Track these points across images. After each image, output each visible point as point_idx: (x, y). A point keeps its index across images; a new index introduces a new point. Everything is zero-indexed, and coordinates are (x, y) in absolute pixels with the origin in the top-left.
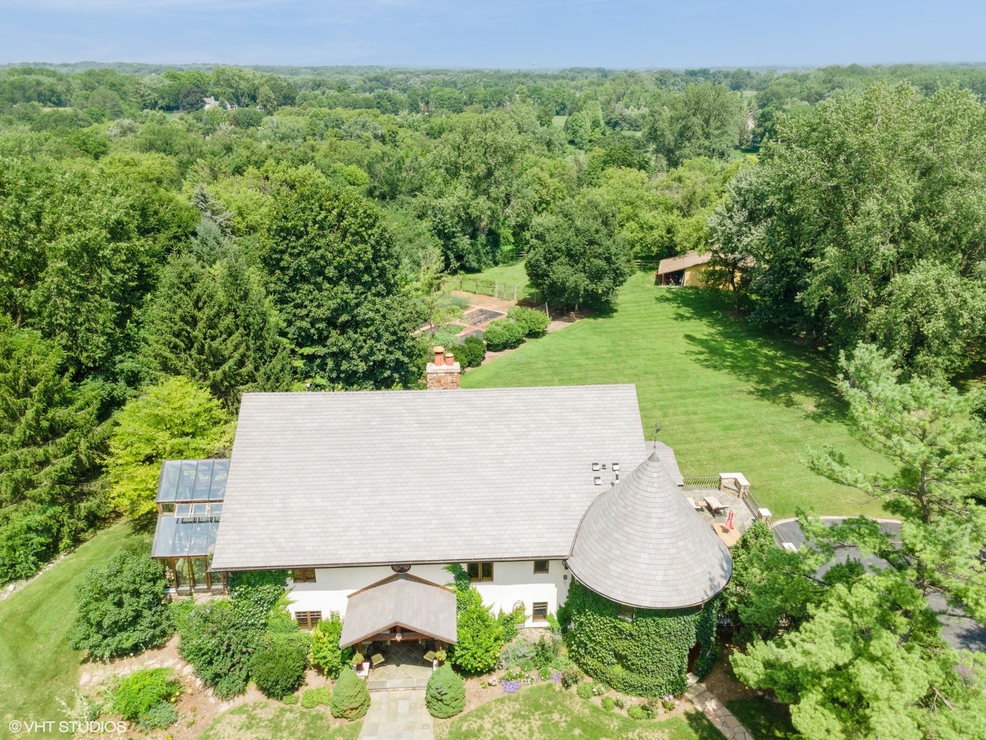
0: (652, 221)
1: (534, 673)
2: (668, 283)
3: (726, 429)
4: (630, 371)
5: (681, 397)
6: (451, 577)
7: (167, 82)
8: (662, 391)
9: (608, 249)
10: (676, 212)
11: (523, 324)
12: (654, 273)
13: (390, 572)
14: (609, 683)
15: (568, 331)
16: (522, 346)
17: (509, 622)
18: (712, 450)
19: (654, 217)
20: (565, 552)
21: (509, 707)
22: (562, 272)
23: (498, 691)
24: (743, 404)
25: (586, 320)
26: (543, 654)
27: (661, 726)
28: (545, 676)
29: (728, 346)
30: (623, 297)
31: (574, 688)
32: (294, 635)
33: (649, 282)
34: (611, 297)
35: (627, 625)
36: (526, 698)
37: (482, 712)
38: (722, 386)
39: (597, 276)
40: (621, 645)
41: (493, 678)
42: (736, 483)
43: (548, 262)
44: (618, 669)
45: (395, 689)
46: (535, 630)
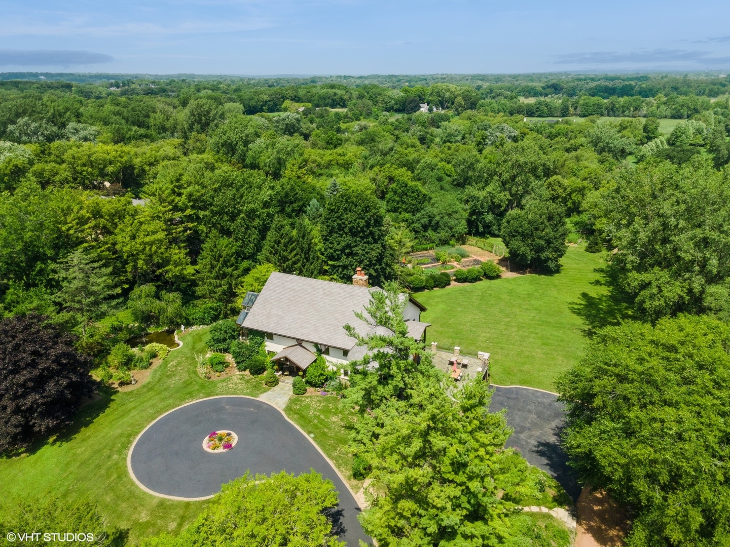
1: (334, 393)
6: (315, 350)
7: (402, 94)
13: (296, 342)
15: (515, 279)
16: (478, 283)
17: (335, 373)
20: (350, 348)
23: (319, 394)
26: (340, 387)
28: (337, 394)
36: (326, 398)
41: (320, 389)
45: (287, 383)
46: (343, 379)
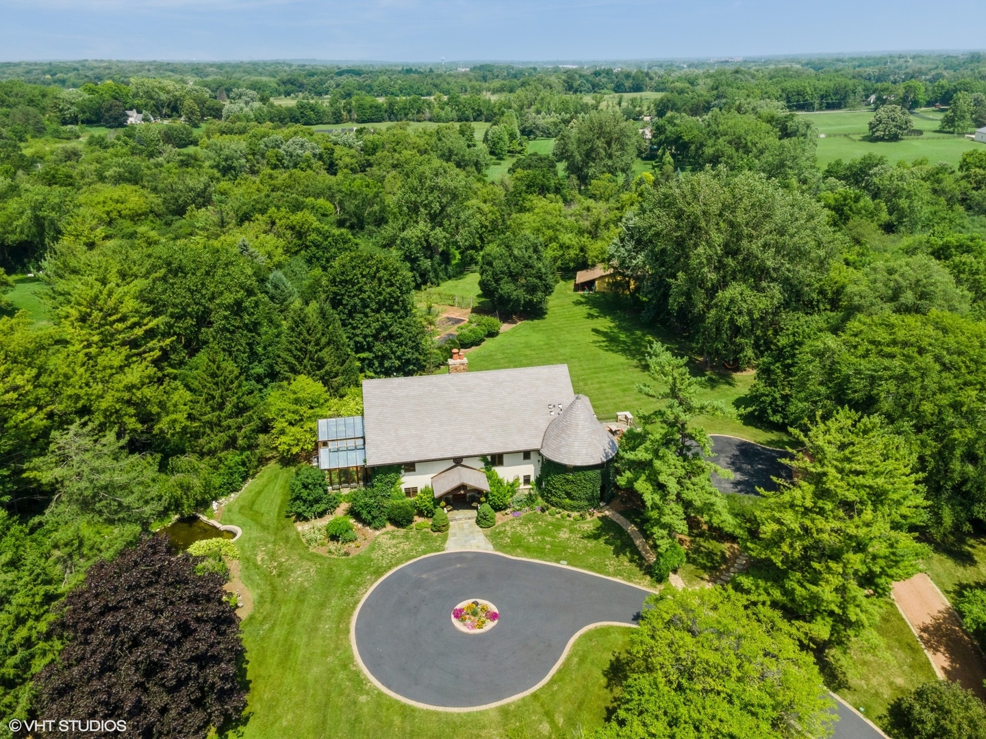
0: (568, 242)
1: (527, 508)
2: (583, 290)
3: (624, 390)
4: (561, 357)
5: (595, 373)
6: (482, 464)
7: (86, 96)
8: (583, 370)
9: (540, 269)
10: (586, 235)
11: (484, 327)
12: (573, 281)
13: (452, 464)
14: (564, 508)
15: (514, 330)
16: (483, 344)
17: (513, 486)
18: (615, 404)
19: (570, 239)
20: (538, 447)
21: (517, 522)
22: (507, 288)
23: (511, 517)
24: (635, 375)
25: (526, 322)
26: (530, 499)
27: (589, 522)
28: (532, 509)
29: (623, 337)
30: (552, 302)
31: (547, 512)
32: (404, 500)
33: (569, 289)
34: (543, 306)
35: (570, 477)
36: (524, 518)
37: (504, 525)
38: (622, 364)
39: (532, 290)
40: (568, 487)
41: (508, 511)
42: (626, 417)
43: (497, 281)
44: (567, 501)
45: (460, 519)
46: (524, 490)
